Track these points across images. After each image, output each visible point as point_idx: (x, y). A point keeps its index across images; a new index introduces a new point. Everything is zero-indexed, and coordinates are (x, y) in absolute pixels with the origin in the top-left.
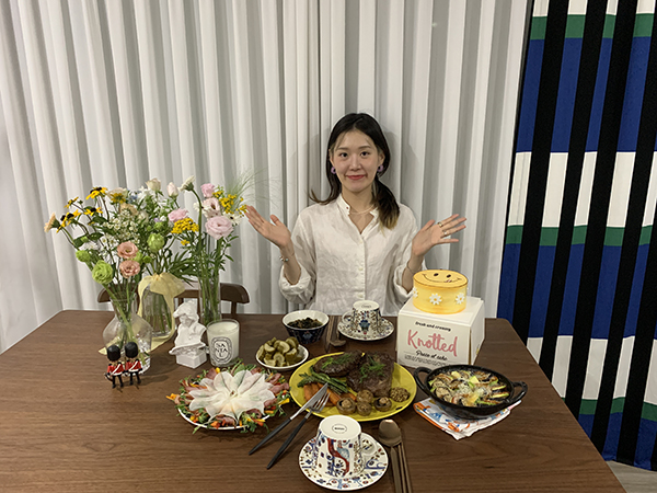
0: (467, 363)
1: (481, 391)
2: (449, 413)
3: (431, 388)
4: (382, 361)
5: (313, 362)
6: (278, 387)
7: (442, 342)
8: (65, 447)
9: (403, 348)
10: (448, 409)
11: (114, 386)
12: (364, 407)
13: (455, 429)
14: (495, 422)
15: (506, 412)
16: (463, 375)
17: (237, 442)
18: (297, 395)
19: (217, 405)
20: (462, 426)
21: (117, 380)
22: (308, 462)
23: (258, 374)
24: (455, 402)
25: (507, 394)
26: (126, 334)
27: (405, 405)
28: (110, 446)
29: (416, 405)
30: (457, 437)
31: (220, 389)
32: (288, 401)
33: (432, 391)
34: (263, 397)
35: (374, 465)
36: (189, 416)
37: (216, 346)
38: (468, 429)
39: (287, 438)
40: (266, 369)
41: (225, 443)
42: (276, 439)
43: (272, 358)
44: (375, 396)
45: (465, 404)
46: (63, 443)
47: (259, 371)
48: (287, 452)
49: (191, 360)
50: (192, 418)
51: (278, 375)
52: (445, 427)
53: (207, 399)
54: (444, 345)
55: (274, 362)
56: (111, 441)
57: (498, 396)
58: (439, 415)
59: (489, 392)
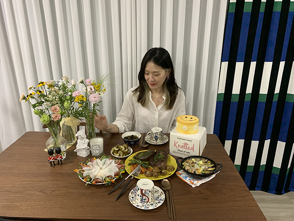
0: (198, 155)
1: (203, 167)
3: (183, 166)
4: (163, 154)
5: (134, 154)
6: (120, 166)
7: (188, 146)
8: (32, 192)
9: (172, 148)
11: (51, 165)
12: (156, 174)
13: (193, 183)
14: (209, 180)
15: (214, 176)
17: (103, 189)
18: (128, 169)
19: (95, 174)
20: (195, 182)
21: (53, 163)
22: (132, 198)
23: (112, 160)
24: (193, 172)
25: (214, 169)
26: (55, 143)
27: (172, 173)
28: (51, 191)
29: (177, 173)
30: (193, 186)
31: (96, 166)
32: (124, 172)
33: (184, 167)
34: (114, 170)
35: (159, 199)
36: (83, 179)
37: (94, 148)
38: (197, 183)
39: (124, 187)
41: (99, 190)
42: (119, 188)
44: (160, 169)
46: (31, 190)
47: (112, 159)
48: (124, 193)
49: (83, 154)
50: (85, 179)
51: (120, 161)
52: (188, 182)
53: (90, 171)
54: (189, 147)
55: (118, 155)
56: (52, 189)
57: (211, 169)
58: (186, 177)
59: (207, 168)
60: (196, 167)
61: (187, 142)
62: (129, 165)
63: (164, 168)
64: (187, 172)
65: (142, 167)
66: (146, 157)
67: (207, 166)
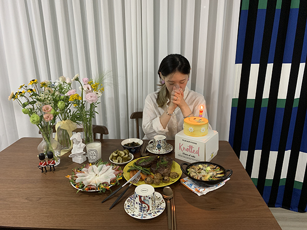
1: (211, 174)
4: (167, 160)
5: (135, 161)
6: (118, 172)
8: (17, 200)
10: (195, 182)
12: (157, 181)
13: (198, 191)
14: (218, 188)
15: (223, 184)
16: (204, 167)
19: (89, 180)
22: (128, 206)
24: (199, 179)
25: (223, 175)
27: (176, 180)
29: (181, 180)
30: (199, 195)
31: (91, 173)
32: (121, 178)
33: (189, 173)
34: (110, 177)
35: (159, 208)
37: (90, 154)
40: (113, 164)
41: (92, 198)
42: (115, 196)
43: (116, 159)
44: (162, 176)
45: (203, 179)
47: (110, 165)
48: (119, 202)
50: (76, 186)
51: (118, 167)
52: (194, 190)
60: (203, 173)
63: (167, 175)
64: (193, 179)
65: (143, 174)
66: (148, 163)
67: (215, 172)
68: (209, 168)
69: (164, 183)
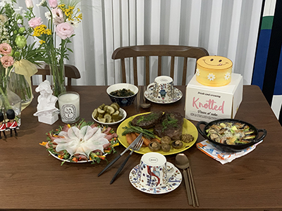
0: (230, 118)
1: (238, 136)
2: (218, 149)
3: (207, 134)
4: (176, 118)
5: (130, 119)
6: (110, 136)
7: (214, 104)
9: (189, 108)
10: (218, 146)
12: (166, 146)
13: (222, 158)
14: (246, 153)
15: (253, 147)
16: (227, 126)
17: (89, 170)
18: (123, 140)
19: (74, 147)
20: (226, 156)
21: (2, 134)
22: (135, 179)
23: (96, 128)
24: (222, 142)
25: (254, 137)
27: (191, 145)
30: (223, 162)
31: (73, 138)
32: (118, 144)
33: (208, 136)
34: (101, 143)
35: (174, 180)
36: (56, 155)
37: (65, 110)
38: (229, 158)
39: (120, 166)
40: (100, 124)
42: (113, 167)
43: (103, 117)
44: (172, 140)
45: (228, 143)
47: (96, 126)
48: (121, 174)
49: (49, 120)
50: (59, 156)
51: (109, 129)
52: (215, 157)
53: (66, 145)
54: (216, 107)
55: (104, 120)
57: (249, 138)
58: (212, 150)
59: (243, 135)
60: (228, 134)
61: (212, 98)
62: (124, 134)
63: (178, 138)
64: (213, 142)
65: (145, 137)
66: (150, 123)
67: (243, 133)
68: (234, 128)
69: (175, 150)
